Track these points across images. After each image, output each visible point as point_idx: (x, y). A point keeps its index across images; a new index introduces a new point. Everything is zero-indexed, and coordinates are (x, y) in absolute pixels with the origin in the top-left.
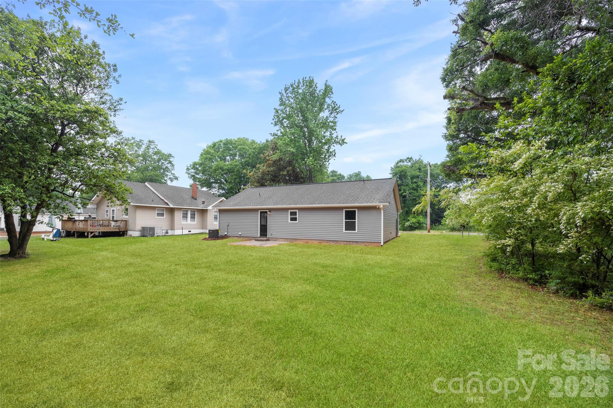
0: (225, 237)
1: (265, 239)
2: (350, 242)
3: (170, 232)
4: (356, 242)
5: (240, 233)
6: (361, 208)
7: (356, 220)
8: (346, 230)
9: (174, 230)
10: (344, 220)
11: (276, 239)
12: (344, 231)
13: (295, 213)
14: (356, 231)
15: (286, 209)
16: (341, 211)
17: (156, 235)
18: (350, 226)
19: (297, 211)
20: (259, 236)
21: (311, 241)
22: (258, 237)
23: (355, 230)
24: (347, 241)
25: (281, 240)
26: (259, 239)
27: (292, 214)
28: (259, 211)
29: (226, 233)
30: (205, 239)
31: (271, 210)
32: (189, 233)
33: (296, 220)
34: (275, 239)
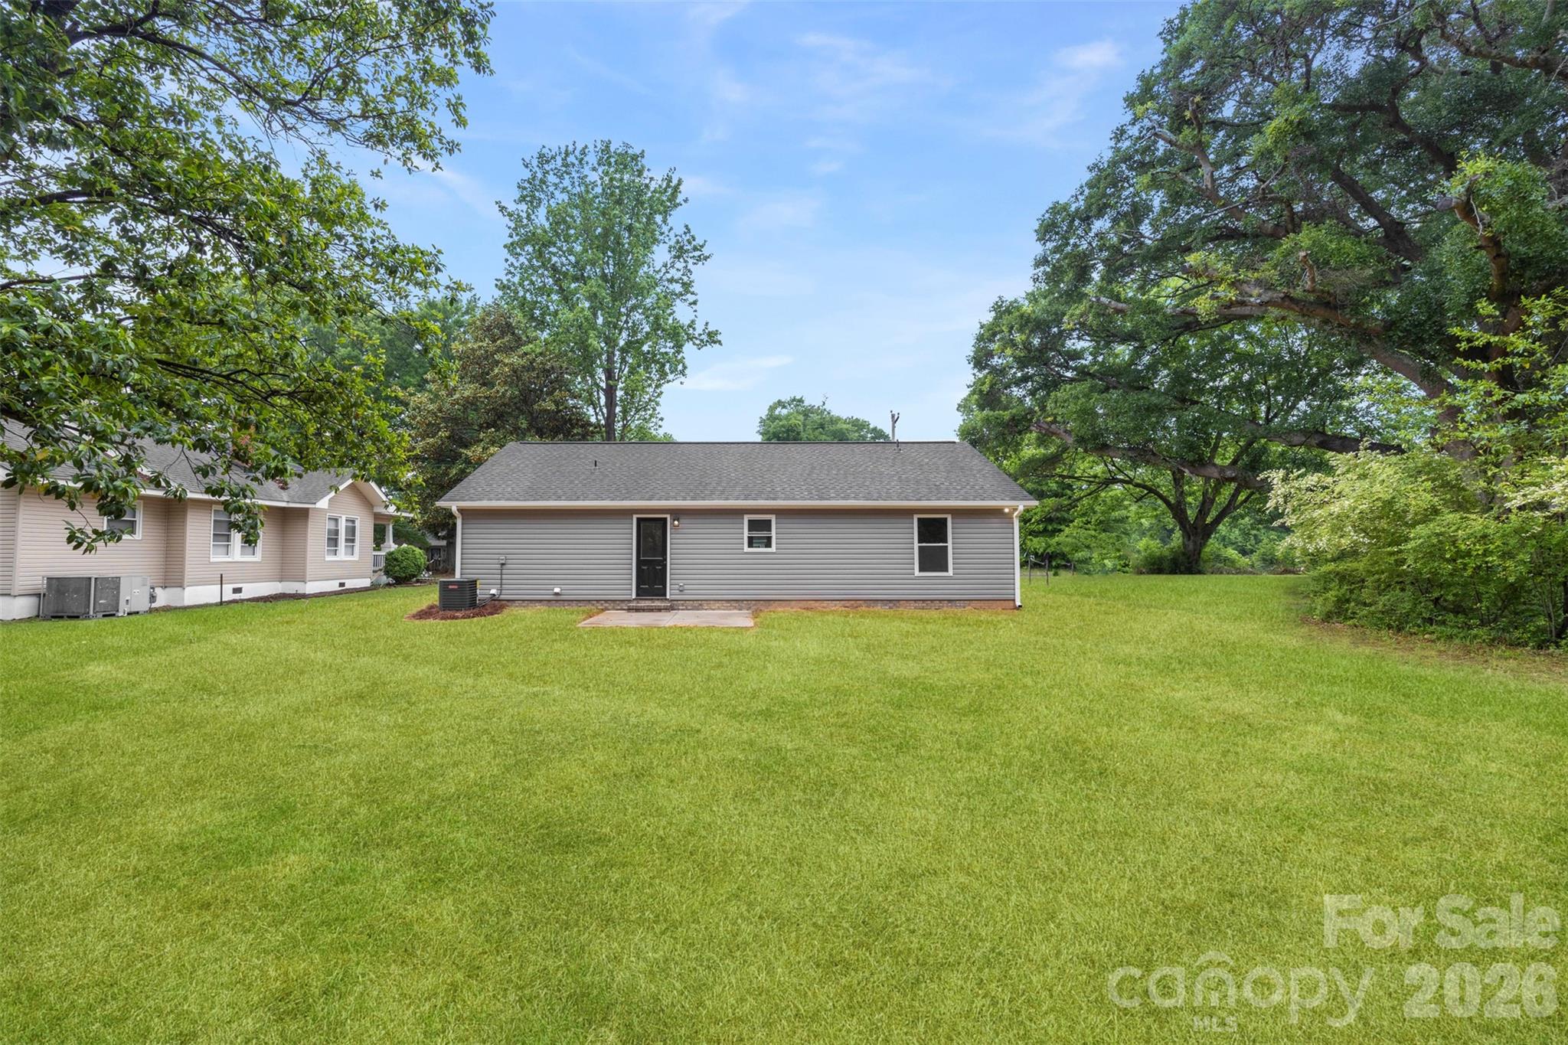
0: (495, 605)
1: (658, 604)
2: (932, 601)
3: (163, 598)
4: (950, 601)
5: (557, 590)
6: (959, 513)
7: (950, 544)
8: (921, 570)
9: (181, 586)
10: (916, 545)
11: (698, 604)
12: (917, 573)
13: (766, 525)
14: (950, 573)
15: (737, 513)
16: (908, 521)
17: (124, 608)
18: (933, 560)
19: (773, 518)
20: (634, 597)
21: (817, 604)
22: (629, 601)
23: (947, 571)
24: (924, 601)
25: (718, 605)
26: (633, 604)
27: (754, 525)
28: (635, 517)
29: (493, 591)
30: (423, 615)
31: (678, 513)
32: (237, 596)
33: (768, 545)
34: (696, 604)
